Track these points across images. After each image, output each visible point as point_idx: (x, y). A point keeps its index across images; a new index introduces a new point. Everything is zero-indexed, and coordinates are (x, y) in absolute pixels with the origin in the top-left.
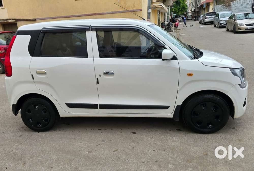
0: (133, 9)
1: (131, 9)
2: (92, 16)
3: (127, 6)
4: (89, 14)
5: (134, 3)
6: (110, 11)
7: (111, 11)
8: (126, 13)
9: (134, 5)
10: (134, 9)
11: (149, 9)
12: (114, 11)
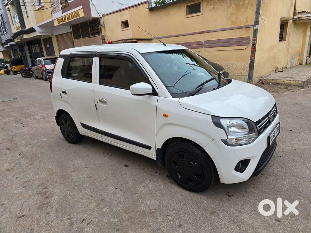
0: (245, 24)
1: (243, 24)
2: (200, 34)
3: (238, 21)
4: (197, 32)
5: (248, 17)
6: (218, 28)
7: (220, 28)
8: (236, 30)
9: (247, 19)
10: (247, 24)
11: (256, 24)
12: (223, 28)
